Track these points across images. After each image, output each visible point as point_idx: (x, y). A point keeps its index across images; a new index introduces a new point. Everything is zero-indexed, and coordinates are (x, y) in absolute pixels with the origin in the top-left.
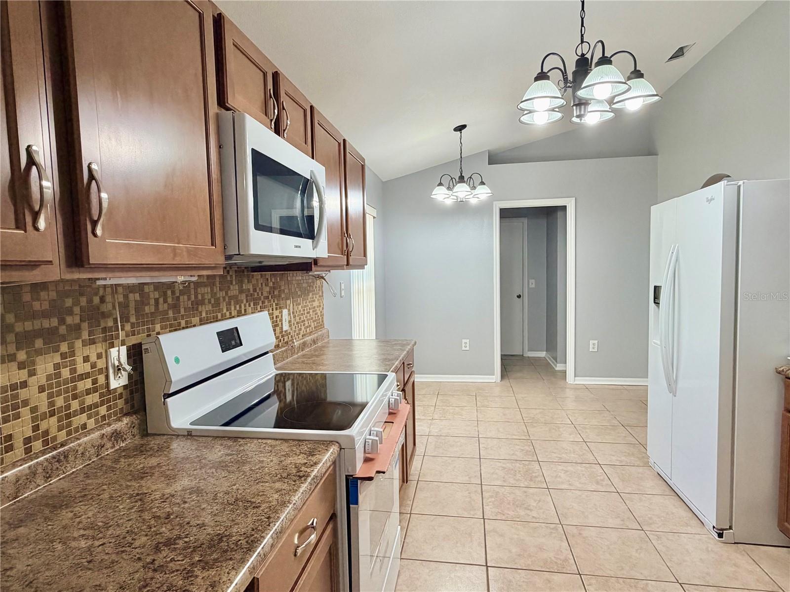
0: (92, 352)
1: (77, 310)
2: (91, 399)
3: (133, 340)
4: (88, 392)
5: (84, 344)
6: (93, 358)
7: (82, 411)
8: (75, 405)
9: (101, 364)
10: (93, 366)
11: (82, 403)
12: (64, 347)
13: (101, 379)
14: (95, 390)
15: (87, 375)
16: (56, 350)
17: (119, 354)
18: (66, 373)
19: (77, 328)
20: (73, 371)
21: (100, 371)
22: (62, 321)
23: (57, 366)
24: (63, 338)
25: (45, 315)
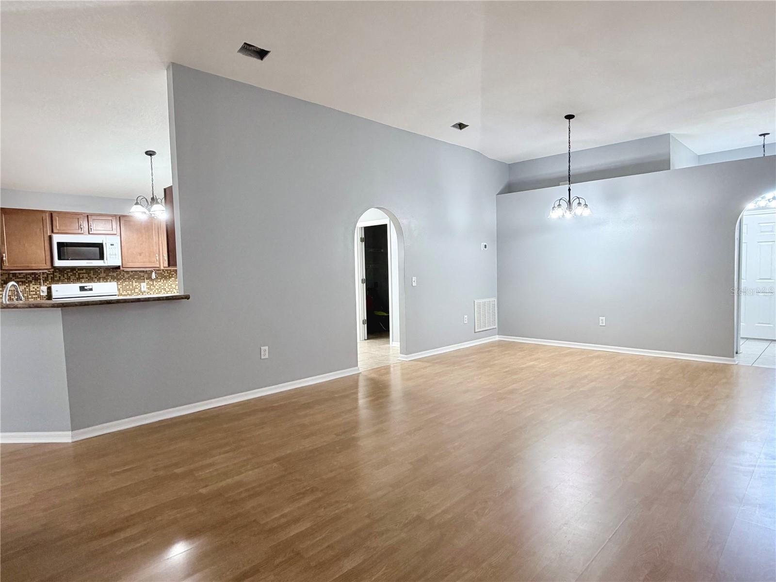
1: (31, 278)
2: (34, 296)
3: (49, 286)
5: (33, 284)
6: (36, 288)
8: (30, 297)
9: (38, 289)
13: (38, 293)
15: (34, 291)
16: (25, 285)
17: (44, 288)
18: (27, 290)
19: (31, 282)
22: (26, 280)
23: (25, 288)
24: (27, 283)
25: (22, 278)
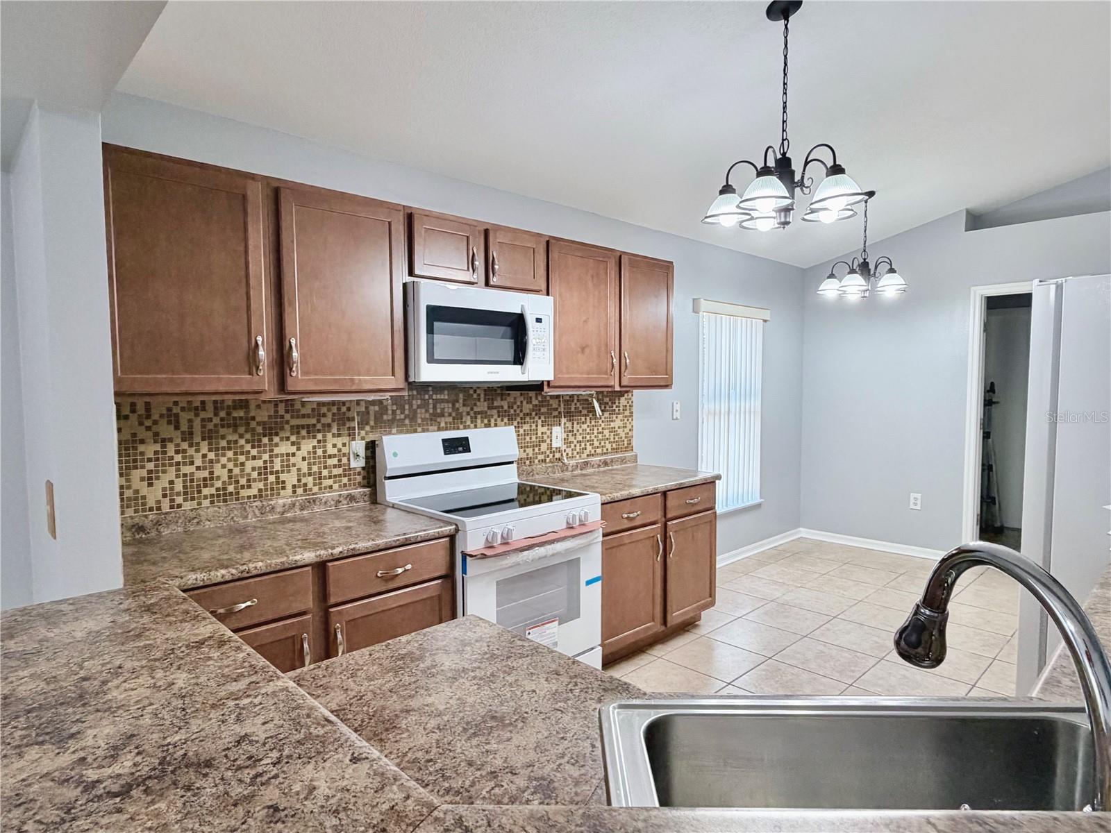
0: (339, 441)
1: (330, 415)
2: (336, 471)
3: (371, 437)
4: (335, 466)
5: (334, 436)
6: (339, 446)
7: (330, 477)
8: (325, 473)
9: (345, 450)
10: (339, 450)
11: (330, 472)
12: (320, 436)
13: (345, 460)
14: (340, 466)
15: (335, 456)
16: (314, 437)
17: (359, 446)
18: (320, 452)
19: (329, 425)
20: (325, 452)
21: (344, 455)
22: (319, 421)
23: (314, 447)
24: (319, 431)
25: (308, 416)
